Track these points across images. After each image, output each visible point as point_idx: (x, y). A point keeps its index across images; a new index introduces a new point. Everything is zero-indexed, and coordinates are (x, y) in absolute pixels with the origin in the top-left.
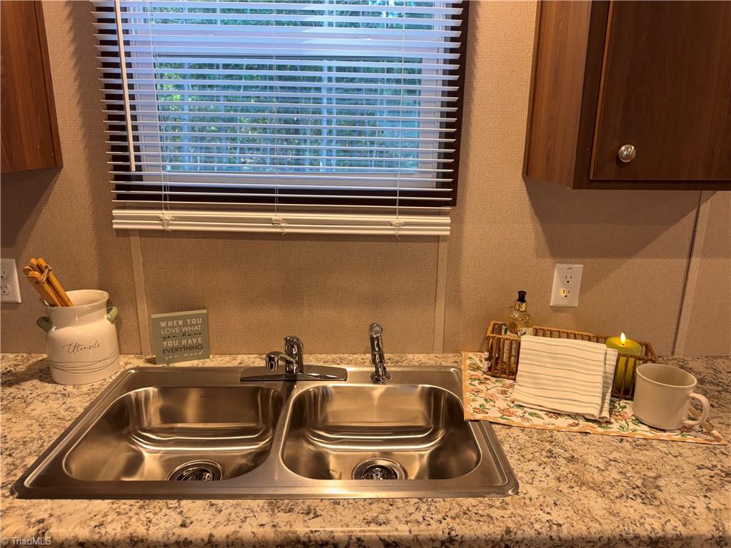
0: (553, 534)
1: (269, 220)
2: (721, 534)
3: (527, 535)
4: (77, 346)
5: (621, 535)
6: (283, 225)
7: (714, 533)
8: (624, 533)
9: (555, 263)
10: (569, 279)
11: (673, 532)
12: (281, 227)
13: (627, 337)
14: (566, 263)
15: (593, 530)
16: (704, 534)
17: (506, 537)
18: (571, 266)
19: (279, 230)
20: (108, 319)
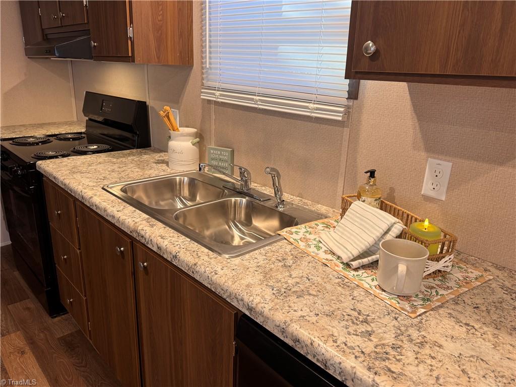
0: (210, 276)
1: (252, 100)
2: (284, 327)
3: (200, 270)
4: (174, 151)
5: (236, 294)
6: (258, 103)
7: (281, 324)
8: (238, 294)
9: (428, 157)
10: (437, 173)
11: (260, 309)
12: (258, 104)
13: (430, 223)
14: (438, 159)
15: (226, 284)
16: (275, 321)
17: (193, 266)
18: (439, 162)
19: (256, 106)
20: (191, 142)
